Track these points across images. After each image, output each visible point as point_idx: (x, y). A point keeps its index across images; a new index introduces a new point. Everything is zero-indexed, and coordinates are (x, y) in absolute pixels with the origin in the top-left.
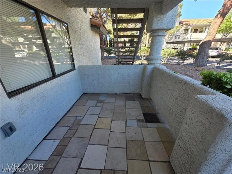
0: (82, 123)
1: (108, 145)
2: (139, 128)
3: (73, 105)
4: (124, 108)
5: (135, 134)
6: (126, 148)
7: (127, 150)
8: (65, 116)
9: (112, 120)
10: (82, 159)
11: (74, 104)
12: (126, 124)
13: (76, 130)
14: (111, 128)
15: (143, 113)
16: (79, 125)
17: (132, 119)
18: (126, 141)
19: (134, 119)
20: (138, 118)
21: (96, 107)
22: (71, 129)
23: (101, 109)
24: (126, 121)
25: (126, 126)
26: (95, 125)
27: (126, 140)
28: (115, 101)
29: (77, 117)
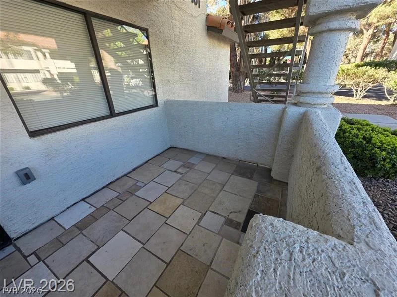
0: (138, 193)
1: (144, 244)
2: (218, 238)
3: (146, 162)
4: (219, 187)
5: (204, 245)
6: (168, 264)
7: (166, 268)
8: (126, 175)
9: (182, 204)
10: (99, 248)
11: (149, 160)
12: (201, 219)
13: (123, 201)
14: (169, 217)
15: (249, 210)
16: (132, 194)
17: (219, 214)
18: (178, 251)
19: (222, 216)
20: (232, 216)
21: (175, 173)
22: (119, 197)
23: (180, 179)
24: (205, 214)
25: (198, 223)
26: (151, 203)
27: (179, 249)
28: (213, 170)
29: (138, 181)
